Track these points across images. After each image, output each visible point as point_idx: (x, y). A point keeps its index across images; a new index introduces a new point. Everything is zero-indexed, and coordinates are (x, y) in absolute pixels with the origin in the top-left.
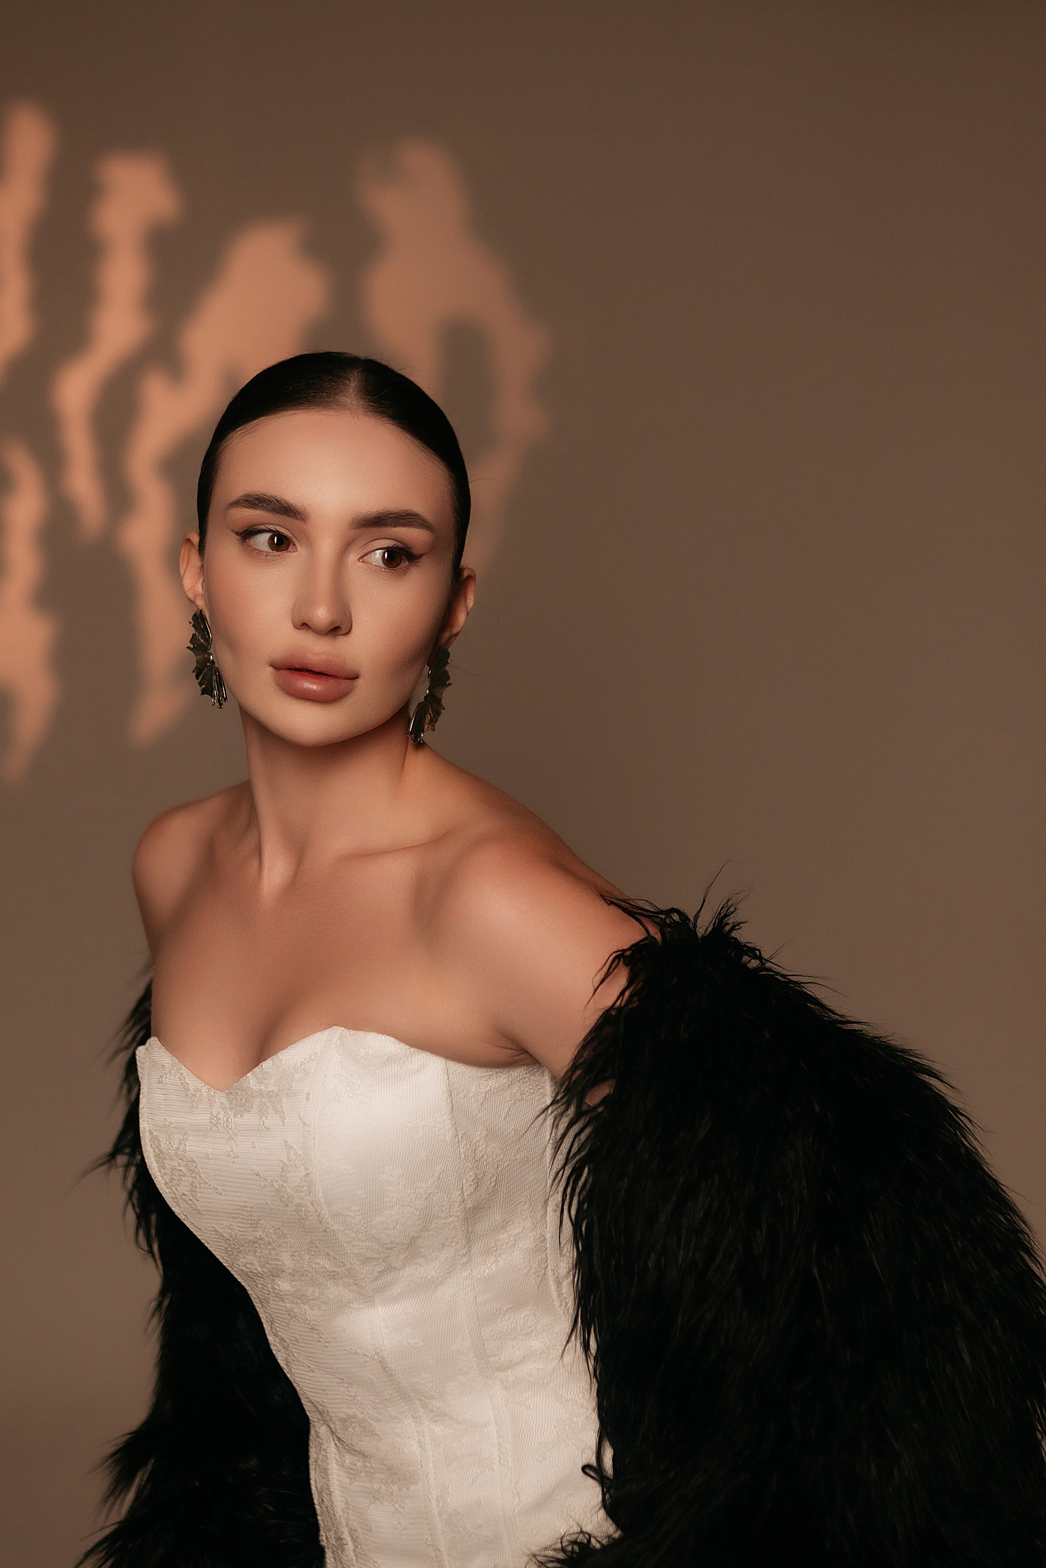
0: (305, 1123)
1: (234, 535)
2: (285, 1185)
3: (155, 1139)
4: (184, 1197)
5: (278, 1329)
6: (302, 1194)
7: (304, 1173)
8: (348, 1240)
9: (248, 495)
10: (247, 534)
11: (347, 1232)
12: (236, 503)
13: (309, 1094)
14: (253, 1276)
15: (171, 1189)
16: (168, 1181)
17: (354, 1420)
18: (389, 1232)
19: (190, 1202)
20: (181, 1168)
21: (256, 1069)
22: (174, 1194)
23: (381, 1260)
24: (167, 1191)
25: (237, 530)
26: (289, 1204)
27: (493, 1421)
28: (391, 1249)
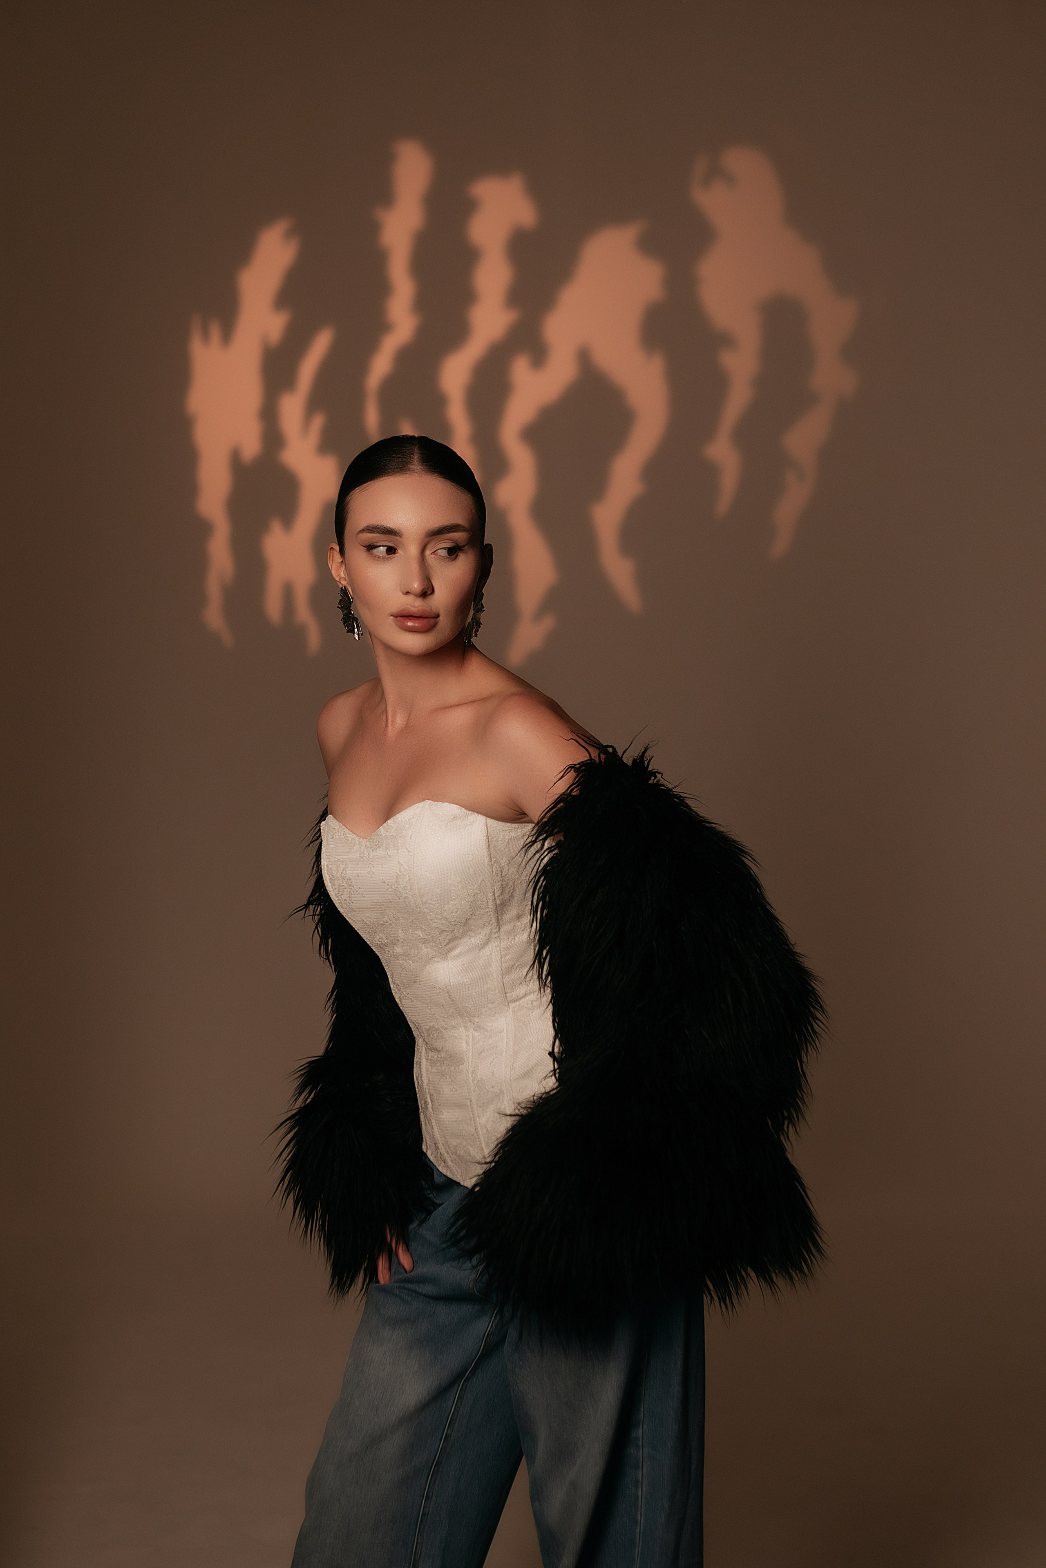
0: (409, 851)
1: (362, 547)
2: (398, 886)
3: (329, 869)
4: (345, 901)
5: (395, 979)
6: (407, 891)
7: (408, 879)
8: (432, 918)
9: (368, 526)
10: (370, 547)
11: (431, 914)
12: (362, 531)
13: (411, 835)
14: (381, 946)
15: (338, 897)
16: (337, 893)
17: (433, 1029)
18: (454, 914)
19: (348, 904)
20: (344, 884)
21: (385, 824)
22: (340, 900)
23: (450, 932)
24: (336, 899)
25: (364, 545)
26: (401, 898)
27: (505, 1030)
28: (455, 925)
